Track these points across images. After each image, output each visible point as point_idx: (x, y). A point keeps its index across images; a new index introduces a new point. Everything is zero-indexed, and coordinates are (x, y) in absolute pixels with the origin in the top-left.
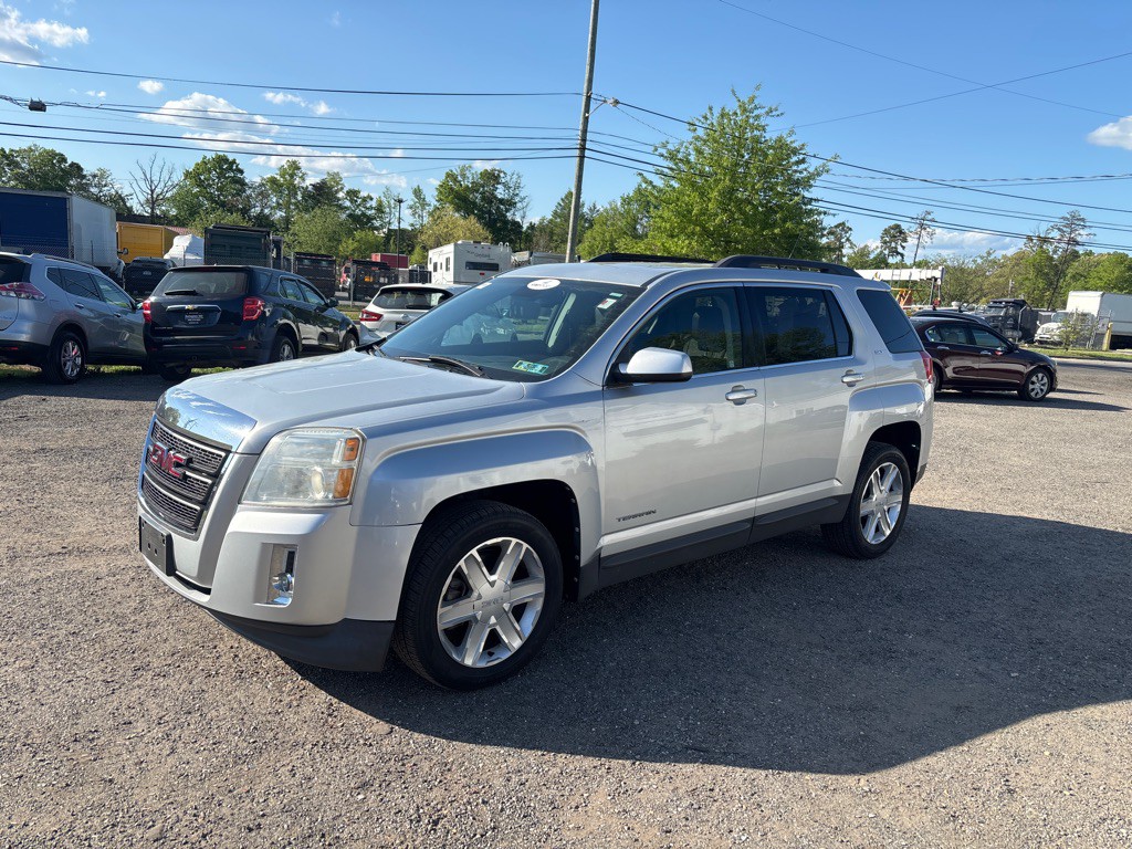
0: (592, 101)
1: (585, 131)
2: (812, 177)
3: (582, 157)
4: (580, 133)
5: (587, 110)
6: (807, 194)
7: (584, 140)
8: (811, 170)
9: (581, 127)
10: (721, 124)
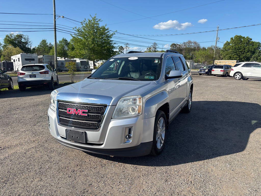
1: (55, 24)
2: (112, 35)
3: (55, 31)
5: (55, 18)
6: (111, 40)
7: (55, 26)
8: (111, 34)
9: (54, 23)
10: (89, 23)
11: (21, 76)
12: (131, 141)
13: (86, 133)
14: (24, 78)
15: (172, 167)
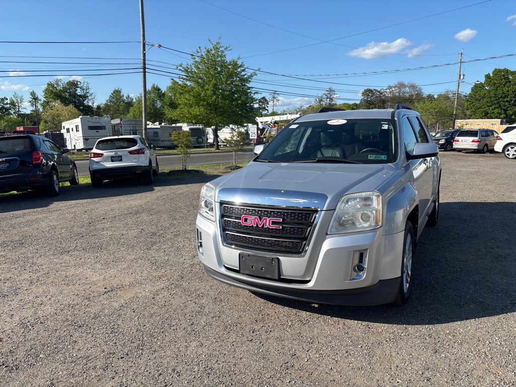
0: (146, 46)
1: (144, 60)
2: (251, 76)
3: (145, 72)
4: (142, 61)
5: (144, 49)
6: (249, 85)
7: (144, 64)
8: (249, 74)
9: (142, 58)
10: (206, 55)
11: (96, 159)
12: (364, 275)
13: (278, 259)
14: (101, 163)
15: (439, 327)
